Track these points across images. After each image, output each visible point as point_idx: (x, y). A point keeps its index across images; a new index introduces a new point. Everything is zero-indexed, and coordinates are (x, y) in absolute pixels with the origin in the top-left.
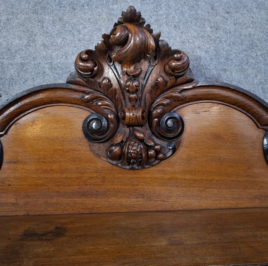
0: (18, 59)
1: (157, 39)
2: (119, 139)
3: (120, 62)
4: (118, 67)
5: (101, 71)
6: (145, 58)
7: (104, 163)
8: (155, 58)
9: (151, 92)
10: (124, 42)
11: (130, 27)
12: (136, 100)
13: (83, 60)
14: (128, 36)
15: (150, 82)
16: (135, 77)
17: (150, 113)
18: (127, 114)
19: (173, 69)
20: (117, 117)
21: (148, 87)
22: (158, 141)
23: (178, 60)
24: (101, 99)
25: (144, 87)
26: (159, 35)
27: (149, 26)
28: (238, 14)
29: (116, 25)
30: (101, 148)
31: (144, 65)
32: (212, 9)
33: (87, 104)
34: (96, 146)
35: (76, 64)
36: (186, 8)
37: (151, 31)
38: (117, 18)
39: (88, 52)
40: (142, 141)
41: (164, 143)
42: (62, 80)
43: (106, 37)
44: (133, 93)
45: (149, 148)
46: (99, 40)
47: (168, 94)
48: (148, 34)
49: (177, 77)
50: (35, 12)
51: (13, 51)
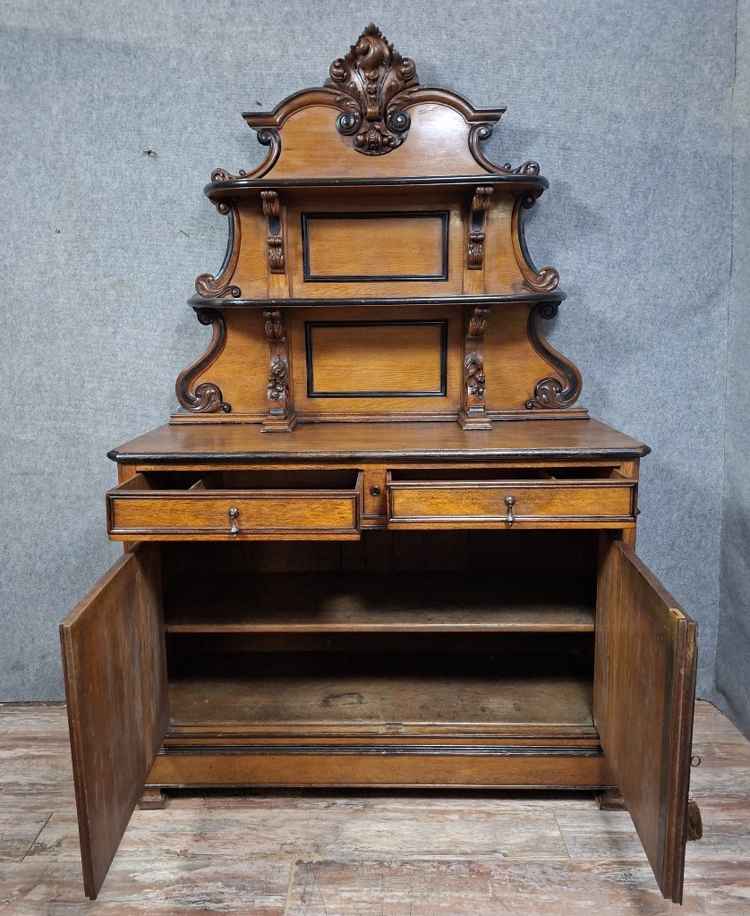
0: (275, 70)
1: (391, 49)
2: (362, 130)
3: (363, 69)
4: (362, 73)
5: (349, 76)
6: (382, 65)
7: (352, 150)
8: (390, 65)
9: (387, 93)
10: (366, 51)
11: (371, 39)
12: (375, 99)
13: (337, 67)
14: (369, 47)
15: (385, 85)
16: (374, 81)
17: (386, 111)
18: (369, 110)
19: (403, 74)
20: (361, 114)
21: (384, 90)
22: (390, 133)
23: (406, 66)
24: (348, 100)
25: (381, 89)
26: (393, 45)
27: (385, 38)
28: (474, 21)
29: (360, 37)
30: (350, 139)
31: (382, 71)
32: (450, 15)
33: (338, 104)
34: (346, 138)
35: (331, 70)
36: (425, 15)
37: (386, 42)
38: (361, 31)
39: (340, 60)
40: (379, 131)
41: (395, 136)
42: (320, 85)
43: (353, 48)
44: (373, 94)
45: (383, 136)
46: (348, 51)
47: (399, 95)
48: (384, 45)
49: (406, 81)
50: (287, 22)
51: (270, 62)
